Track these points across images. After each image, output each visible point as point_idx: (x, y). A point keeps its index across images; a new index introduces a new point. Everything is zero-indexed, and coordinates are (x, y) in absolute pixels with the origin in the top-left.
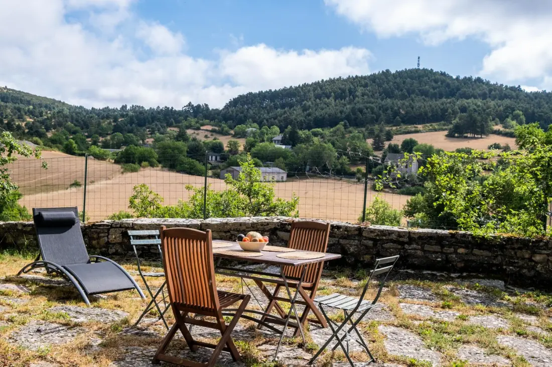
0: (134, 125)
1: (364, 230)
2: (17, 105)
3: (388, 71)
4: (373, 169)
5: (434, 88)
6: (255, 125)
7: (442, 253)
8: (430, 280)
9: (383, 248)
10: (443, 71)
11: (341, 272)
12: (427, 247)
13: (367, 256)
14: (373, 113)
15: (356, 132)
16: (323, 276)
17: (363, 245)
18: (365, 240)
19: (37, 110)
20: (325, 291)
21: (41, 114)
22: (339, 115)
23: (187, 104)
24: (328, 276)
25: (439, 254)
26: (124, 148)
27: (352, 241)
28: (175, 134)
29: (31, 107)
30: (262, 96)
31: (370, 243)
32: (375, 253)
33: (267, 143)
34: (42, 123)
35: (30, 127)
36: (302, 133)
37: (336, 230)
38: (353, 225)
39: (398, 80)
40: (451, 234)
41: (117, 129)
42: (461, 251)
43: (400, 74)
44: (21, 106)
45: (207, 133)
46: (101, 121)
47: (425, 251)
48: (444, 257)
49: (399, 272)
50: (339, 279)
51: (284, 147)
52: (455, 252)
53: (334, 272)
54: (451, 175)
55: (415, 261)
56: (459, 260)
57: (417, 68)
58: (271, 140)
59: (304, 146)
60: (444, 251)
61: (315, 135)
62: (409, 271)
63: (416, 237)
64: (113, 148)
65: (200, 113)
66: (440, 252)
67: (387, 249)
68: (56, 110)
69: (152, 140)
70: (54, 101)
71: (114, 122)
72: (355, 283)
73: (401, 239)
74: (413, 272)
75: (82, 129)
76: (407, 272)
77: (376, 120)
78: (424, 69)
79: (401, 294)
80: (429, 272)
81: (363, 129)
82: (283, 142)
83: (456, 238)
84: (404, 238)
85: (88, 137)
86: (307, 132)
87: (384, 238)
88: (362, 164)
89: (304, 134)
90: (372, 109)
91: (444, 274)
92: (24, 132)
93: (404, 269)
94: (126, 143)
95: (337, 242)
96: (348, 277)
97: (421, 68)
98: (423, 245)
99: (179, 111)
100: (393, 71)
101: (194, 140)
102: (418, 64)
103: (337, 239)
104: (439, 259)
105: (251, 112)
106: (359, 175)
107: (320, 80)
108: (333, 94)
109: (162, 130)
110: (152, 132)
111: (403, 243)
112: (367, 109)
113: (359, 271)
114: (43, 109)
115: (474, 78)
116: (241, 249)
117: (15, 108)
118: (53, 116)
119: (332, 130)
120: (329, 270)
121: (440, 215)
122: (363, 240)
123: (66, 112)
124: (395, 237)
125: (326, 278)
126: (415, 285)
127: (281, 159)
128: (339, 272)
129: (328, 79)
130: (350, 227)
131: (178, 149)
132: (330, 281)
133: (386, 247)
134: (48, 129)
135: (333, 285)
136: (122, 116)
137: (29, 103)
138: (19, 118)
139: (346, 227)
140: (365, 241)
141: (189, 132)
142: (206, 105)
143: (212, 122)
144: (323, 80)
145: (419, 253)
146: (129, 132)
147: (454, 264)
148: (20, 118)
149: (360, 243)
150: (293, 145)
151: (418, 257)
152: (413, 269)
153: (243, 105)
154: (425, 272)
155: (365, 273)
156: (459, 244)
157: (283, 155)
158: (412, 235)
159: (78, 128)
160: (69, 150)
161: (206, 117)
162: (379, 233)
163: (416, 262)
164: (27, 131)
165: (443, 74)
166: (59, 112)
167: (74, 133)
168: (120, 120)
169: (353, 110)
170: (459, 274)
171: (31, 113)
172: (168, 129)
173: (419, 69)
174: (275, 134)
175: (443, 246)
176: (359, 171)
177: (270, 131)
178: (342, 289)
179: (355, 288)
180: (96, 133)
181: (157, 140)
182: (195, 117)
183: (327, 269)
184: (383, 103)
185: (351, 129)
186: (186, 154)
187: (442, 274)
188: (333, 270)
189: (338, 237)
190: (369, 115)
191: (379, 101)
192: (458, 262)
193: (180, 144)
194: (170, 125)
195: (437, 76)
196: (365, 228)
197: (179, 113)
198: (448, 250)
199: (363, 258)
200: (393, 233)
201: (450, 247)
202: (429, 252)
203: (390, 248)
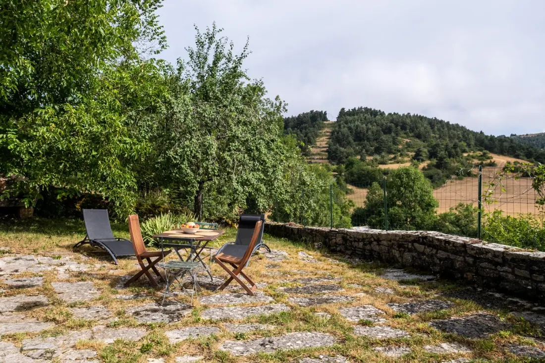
7: (531, 280)
9: (481, 267)
12: (518, 272)
17: (466, 262)
18: (468, 257)
25: (529, 280)
27: (459, 257)
31: (471, 260)
32: (475, 271)
47: (515, 276)
48: (534, 285)
55: (507, 285)
60: (534, 278)
63: (509, 258)
66: (529, 278)
73: (495, 259)
80: (517, 300)
84: (498, 258)
87: (482, 256)
93: (494, 292)
98: (513, 268)
103: (448, 254)
104: (529, 287)
111: (496, 264)
124: (490, 256)
133: (483, 266)
145: (510, 276)
149: (464, 260)
151: (509, 281)
154: (510, 299)
158: (506, 256)
163: (508, 287)
175: (532, 272)
187: (529, 304)
189: (448, 252)
198: (537, 277)
199: (467, 275)
200: (489, 252)
201: (540, 275)
202: (520, 277)
203: (485, 268)
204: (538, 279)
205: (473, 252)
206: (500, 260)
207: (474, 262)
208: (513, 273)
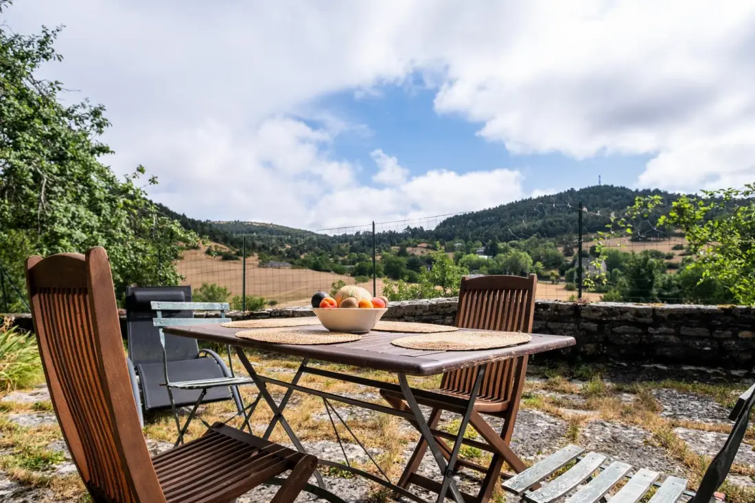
0: (365, 246)
1: (582, 309)
2: (280, 236)
3: (572, 189)
4: (566, 272)
5: (615, 201)
6: (462, 240)
7: (711, 338)
8: (699, 381)
9: (613, 333)
10: (623, 186)
11: (553, 367)
12: (684, 331)
13: (588, 345)
14: (561, 225)
15: (548, 242)
16: (529, 374)
17: (583, 329)
18: (585, 322)
19: (294, 239)
20: (532, 401)
21: (297, 242)
22: (532, 228)
23: (406, 227)
24: (535, 374)
25: (707, 340)
26: (357, 264)
27: (566, 324)
28: (397, 251)
29: (289, 237)
30: (466, 217)
31: (594, 326)
32: (602, 340)
33: (472, 255)
34: (298, 248)
35: (288, 252)
36: (501, 245)
37: (542, 310)
38: (565, 302)
39: (582, 196)
40: (722, 309)
41: (353, 250)
42: (745, 334)
43: (583, 191)
44: (283, 236)
45: (422, 250)
46: (341, 244)
47: (682, 337)
48: (716, 344)
49: (644, 368)
50: (552, 379)
51: (486, 257)
52: (735, 337)
53: (542, 368)
54: (714, 223)
55: (666, 352)
56: (742, 349)
57: (598, 184)
58: (475, 253)
59: (503, 255)
60: (715, 335)
61: (513, 246)
62: (659, 366)
63: (665, 315)
64: (350, 265)
65: (416, 234)
66: (707, 337)
67: (620, 334)
68: (308, 238)
69: (380, 257)
70: (306, 232)
71: (350, 244)
72: (578, 386)
73: (641, 320)
74: (665, 368)
75: (327, 251)
76: (656, 368)
77: (565, 231)
78: (605, 186)
79: (666, 407)
80: (693, 368)
81: (554, 239)
82: (485, 253)
83: (734, 316)
84: (646, 318)
85: (331, 257)
86: (505, 243)
87: (614, 318)
88: (555, 268)
89: (503, 245)
90: (561, 221)
91: (718, 371)
92: (284, 256)
93: (650, 363)
94: (359, 260)
95: (544, 327)
96: (564, 375)
97: (602, 184)
98: (677, 327)
99: (400, 234)
100: (577, 189)
101: (413, 255)
102: (600, 182)
103: (544, 322)
104: (707, 348)
105: (458, 231)
106: (553, 278)
107: (514, 201)
108: (525, 212)
109: (387, 249)
110: (380, 251)
111: (644, 326)
112: (556, 222)
113: (580, 366)
114: (298, 238)
115: (652, 190)
116: (324, 329)
117: (278, 239)
118: (305, 243)
119: (526, 241)
120: (536, 365)
121: (698, 283)
122: (582, 323)
123: (315, 238)
124: (631, 317)
125: (532, 378)
126: (679, 389)
127: (484, 267)
128: (550, 368)
129: (520, 200)
130: (561, 305)
131: (398, 262)
132: (537, 382)
133: (619, 331)
134: (301, 253)
135: (543, 389)
136: (357, 240)
137: (288, 234)
138: (281, 246)
139: (557, 306)
140: (585, 324)
141: (409, 249)
142: (421, 227)
143: (426, 241)
144: (516, 201)
145: (672, 339)
146: (361, 252)
147: (734, 355)
148: (283, 246)
149: (578, 327)
150: (494, 255)
151: (671, 345)
152: (666, 365)
153: (451, 226)
154: (685, 368)
155: (590, 370)
156: (741, 325)
157: (486, 264)
158: (658, 314)
159: (323, 251)
160: (317, 268)
161: (421, 237)
162: (606, 312)
163: (668, 353)
164: (286, 255)
165: (623, 188)
166: (310, 240)
167: (321, 254)
168: (355, 243)
169: (544, 225)
170: (746, 371)
171: (290, 242)
172: (392, 248)
173: (600, 186)
174: (478, 247)
175: (712, 329)
176: (552, 274)
177: (474, 245)
178: (559, 396)
179: (579, 394)
180: (337, 254)
181: (383, 257)
182: (413, 237)
183: (532, 364)
184: (570, 216)
185: (543, 239)
186: (405, 266)
187: (715, 370)
188: (540, 365)
189: (545, 319)
190: (558, 227)
191: (567, 214)
192: (741, 352)
193: (401, 259)
194: (393, 245)
195: (618, 191)
196: (585, 306)
197: (400, 235)
198: (721, 333)
199: (584, 348)
200: (627, 311)
201: (725, 330)
202: (689, 337)
203: (624, 333)
204: (722, 336)
205: (595, 315)
206: (649, 320)
207: (600, 329)
208: (677, 334)
